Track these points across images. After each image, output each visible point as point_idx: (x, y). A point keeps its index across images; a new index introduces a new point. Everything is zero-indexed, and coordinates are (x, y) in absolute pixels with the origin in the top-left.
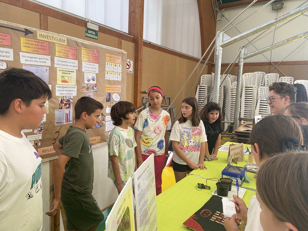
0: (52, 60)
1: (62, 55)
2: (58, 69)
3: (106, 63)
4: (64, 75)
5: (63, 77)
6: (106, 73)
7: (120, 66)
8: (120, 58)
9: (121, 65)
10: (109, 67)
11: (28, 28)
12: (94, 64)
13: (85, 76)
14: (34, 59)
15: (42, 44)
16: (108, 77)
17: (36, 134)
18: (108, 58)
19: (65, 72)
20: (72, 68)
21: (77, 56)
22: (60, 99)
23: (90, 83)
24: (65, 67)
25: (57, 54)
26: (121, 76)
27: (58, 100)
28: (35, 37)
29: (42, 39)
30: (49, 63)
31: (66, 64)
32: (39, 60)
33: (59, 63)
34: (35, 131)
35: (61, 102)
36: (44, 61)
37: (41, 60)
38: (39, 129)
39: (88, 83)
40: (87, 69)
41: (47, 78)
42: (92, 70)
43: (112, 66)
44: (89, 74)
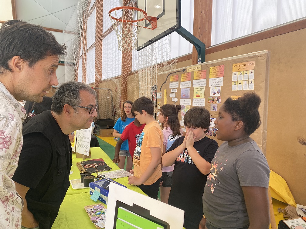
0: (192, 83)
1: (197, 78)
2: (194, 88)
4: (198, 91)
5: (197, 93)
7: (252, 73)
11: (184, 68)
12: (220, 78)
13: (211, 90)
15: (189, 75)
19: (199, 89)
21: (206, 76)
23: (215, 95)
24: (199, 86)
29: (189, 71)
30: (190, 85)
31: (199, 83)
32: (187, 85)
33: (196, 84)
39: (213, 95)
40: (214, 84)
41: (189, 94)
42: (218, 83)
43: (242, 75)
44: (215, 88)
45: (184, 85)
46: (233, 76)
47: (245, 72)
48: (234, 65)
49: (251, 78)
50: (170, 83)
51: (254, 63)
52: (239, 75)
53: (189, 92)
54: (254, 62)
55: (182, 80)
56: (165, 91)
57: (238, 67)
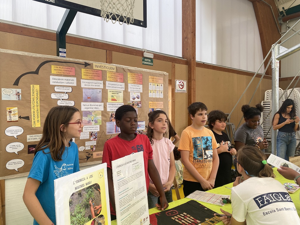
0: (104, 84)
1: (112, 79)
2: (109, 91)
3: (150, 83)
4: (113, 95)
5: (112, 96)
6: (149, 92)
8: (162, 78)
9: (162, 85)
10: (151, 87)
11: (87, 61)
12: (139, 85)
13: (131, 95)
14: (91, 84)
15: (97, 73)
16: (151, 95)
17: (92, 141)
18: (150, 80)
19: (114, 93)
20: (120, 89)
21: (124, 80)
22: (110, 114)
23: (135, 100)
24: (115, 89)
25: (108, 79)
26: (163, 94)
27: (109, 115)
28: (92, 68)
29: (97, 68)
30: (102, 86)
31: (115, 86)
32: (95, 85)
33: (110, 86)
34: (92, 139)
35: (111, 116)
36: (98, 85)
37: (96, 84)
38: (94, 137)
39: (133, 100)
40: (133, 89)
42: (137, 90)
43: (155, 86)
44: (134, 94)
45: (87, 84)
47: (157, 84)
50: (51, 77)
53: (100, 94)
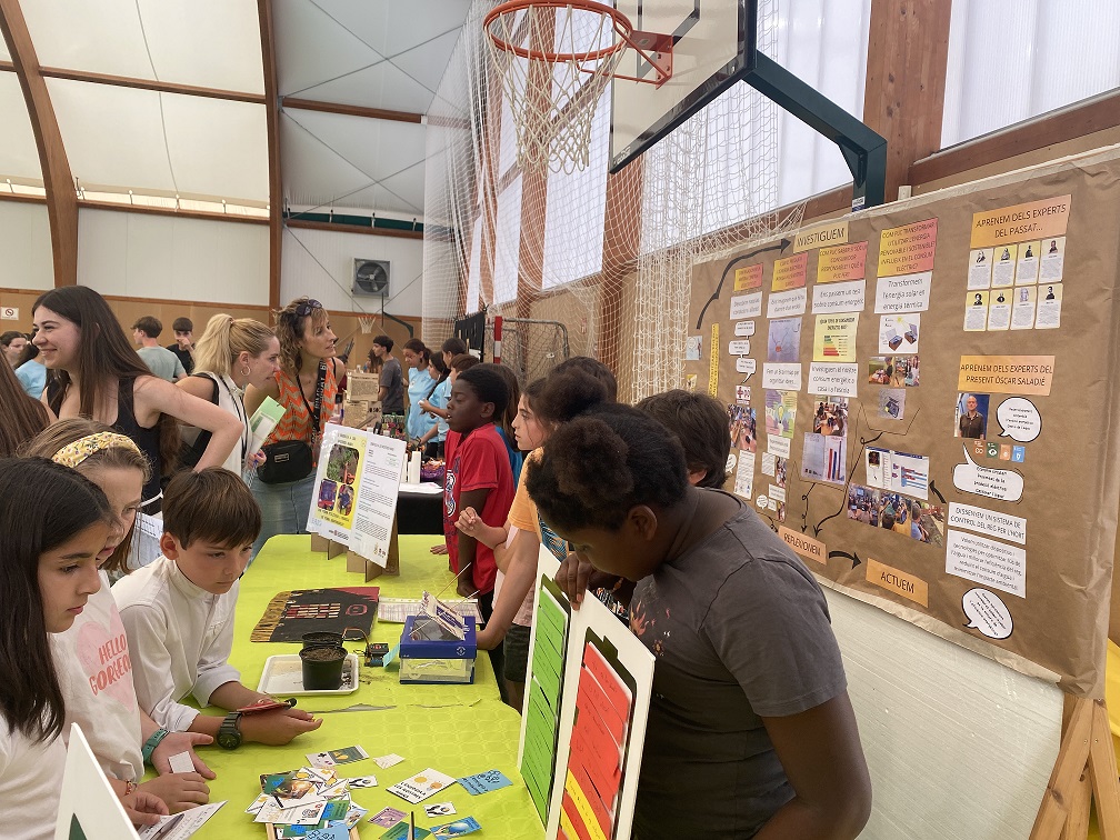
0: (809, 297)
1: (829, 275)
2: (818, 319)
4: (831, 333)
5: (827, 338)
7: (1053, 250)
13: (883, 329)
14: (785, 304)
15: (799, 263)
17: (778, 485)
18: (979, 234)
19: (834, 325)
22: (817, 404)
25: (821, 277)
27: (812, 406)
28: (792, 251)
30: (803, 307)
31: (839, 299)
33: (825, 300)
35: (820, 412)
36: (798, 302)
40: (894, 301)
41: (797, 346)
43: (1012, 262)
44: (899, 319)
45: (780, 305)
46: (972, 267)
48: (979, 216)
49: (1051, 275)
50: (734, 300)
51: (1068, 207)
52: (998, 262)
53: (798, 335)
54: (1067, 200)
55: (775, 285)
56: (715, 328)
57: (997, 227)
